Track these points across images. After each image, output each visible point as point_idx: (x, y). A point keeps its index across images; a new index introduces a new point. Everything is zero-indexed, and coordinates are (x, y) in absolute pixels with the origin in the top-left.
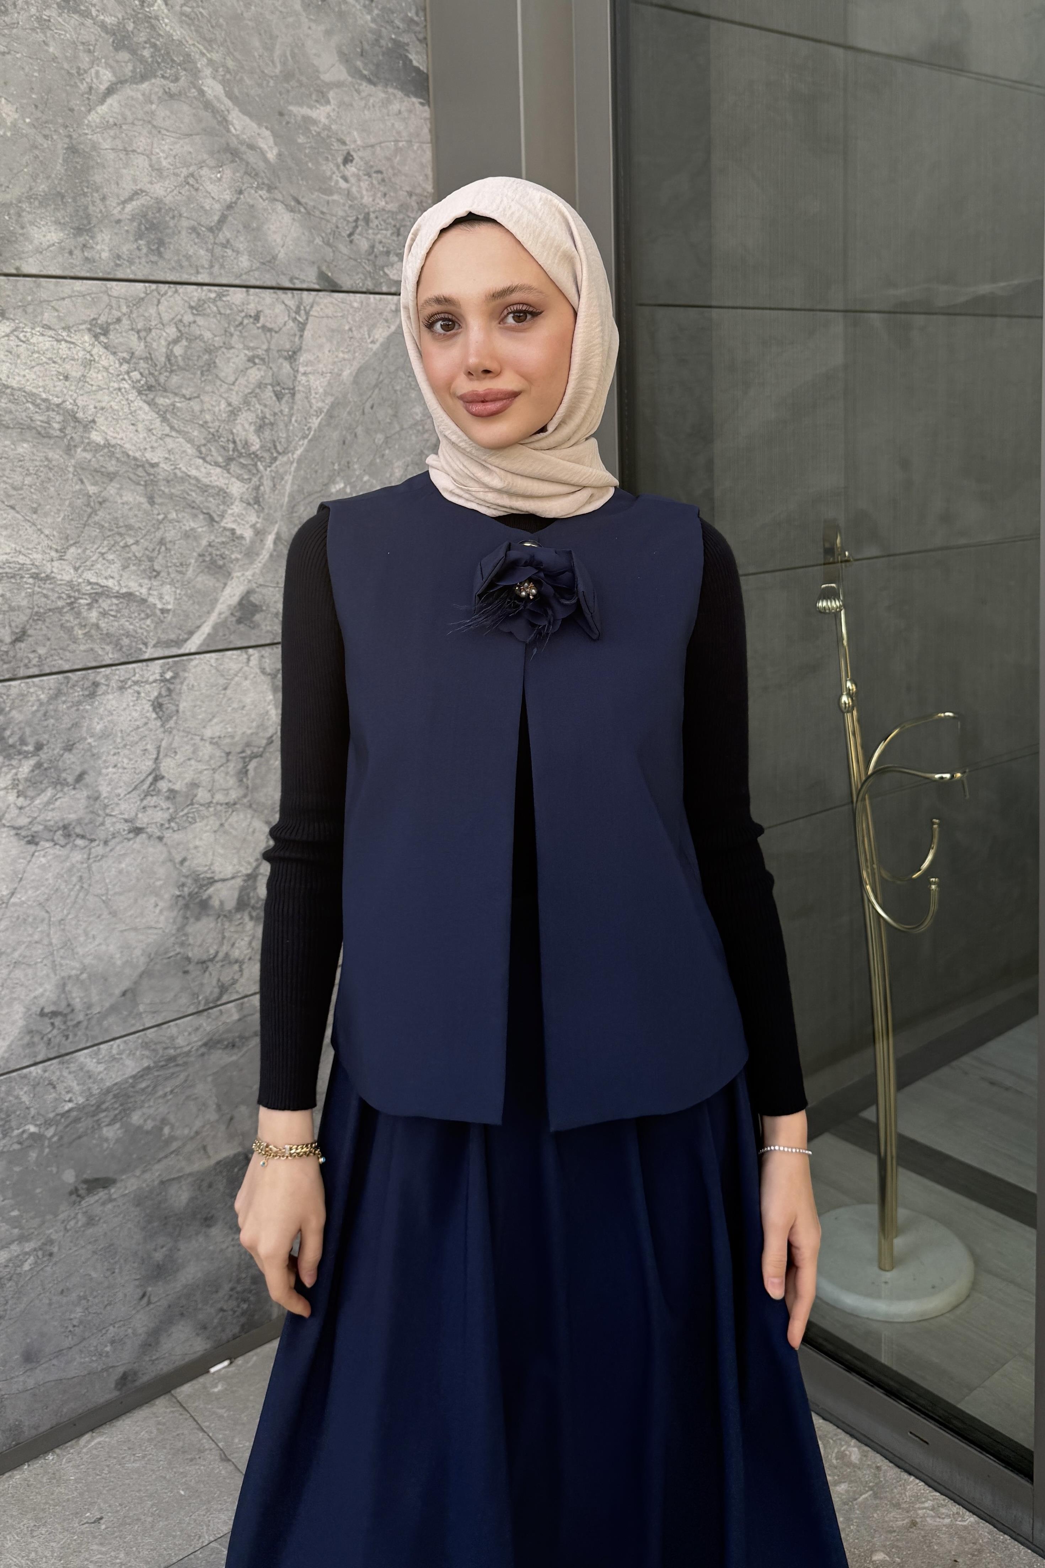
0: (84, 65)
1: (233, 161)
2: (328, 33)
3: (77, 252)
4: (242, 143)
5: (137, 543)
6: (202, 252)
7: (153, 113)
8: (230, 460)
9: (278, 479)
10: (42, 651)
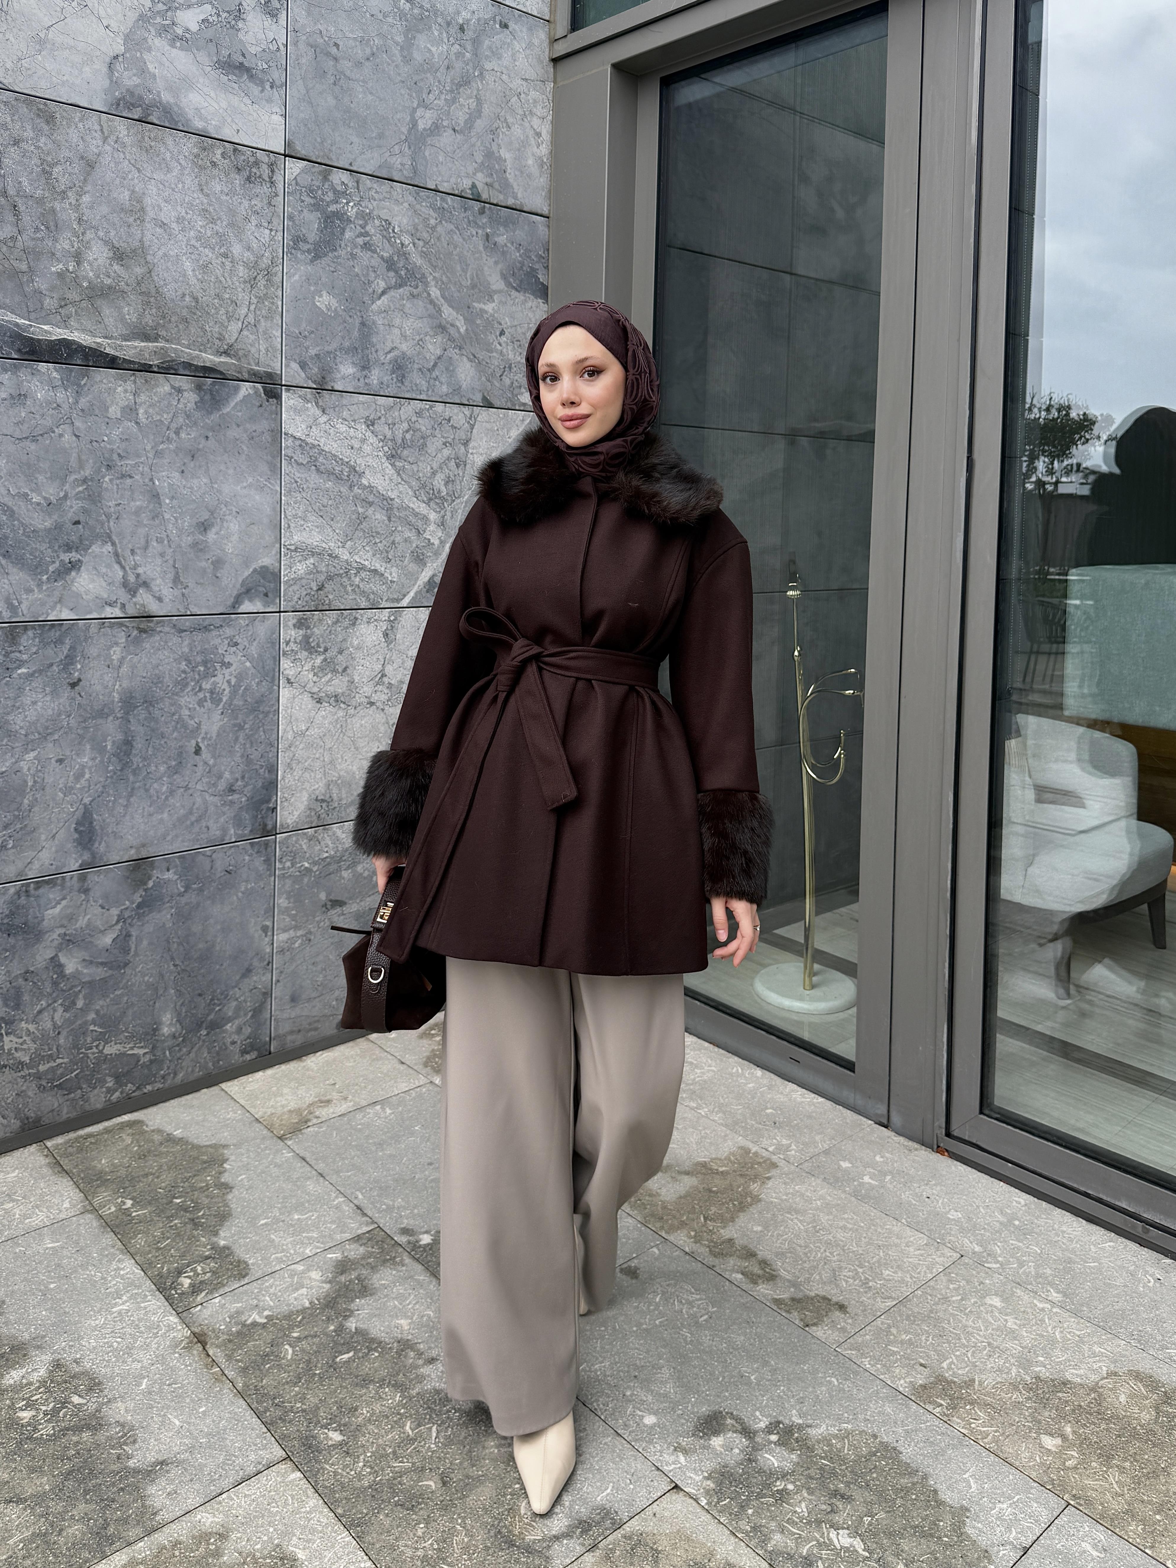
0: (372, 279)
1: (443, 333)
2: (496, 263)
3: (362, 380)
4: (448, 323)
5: (381, 542)
6: (424, 382)
7: (404, 305)
8: (430, 499)
9: (454, 512)
10: (331, 597)
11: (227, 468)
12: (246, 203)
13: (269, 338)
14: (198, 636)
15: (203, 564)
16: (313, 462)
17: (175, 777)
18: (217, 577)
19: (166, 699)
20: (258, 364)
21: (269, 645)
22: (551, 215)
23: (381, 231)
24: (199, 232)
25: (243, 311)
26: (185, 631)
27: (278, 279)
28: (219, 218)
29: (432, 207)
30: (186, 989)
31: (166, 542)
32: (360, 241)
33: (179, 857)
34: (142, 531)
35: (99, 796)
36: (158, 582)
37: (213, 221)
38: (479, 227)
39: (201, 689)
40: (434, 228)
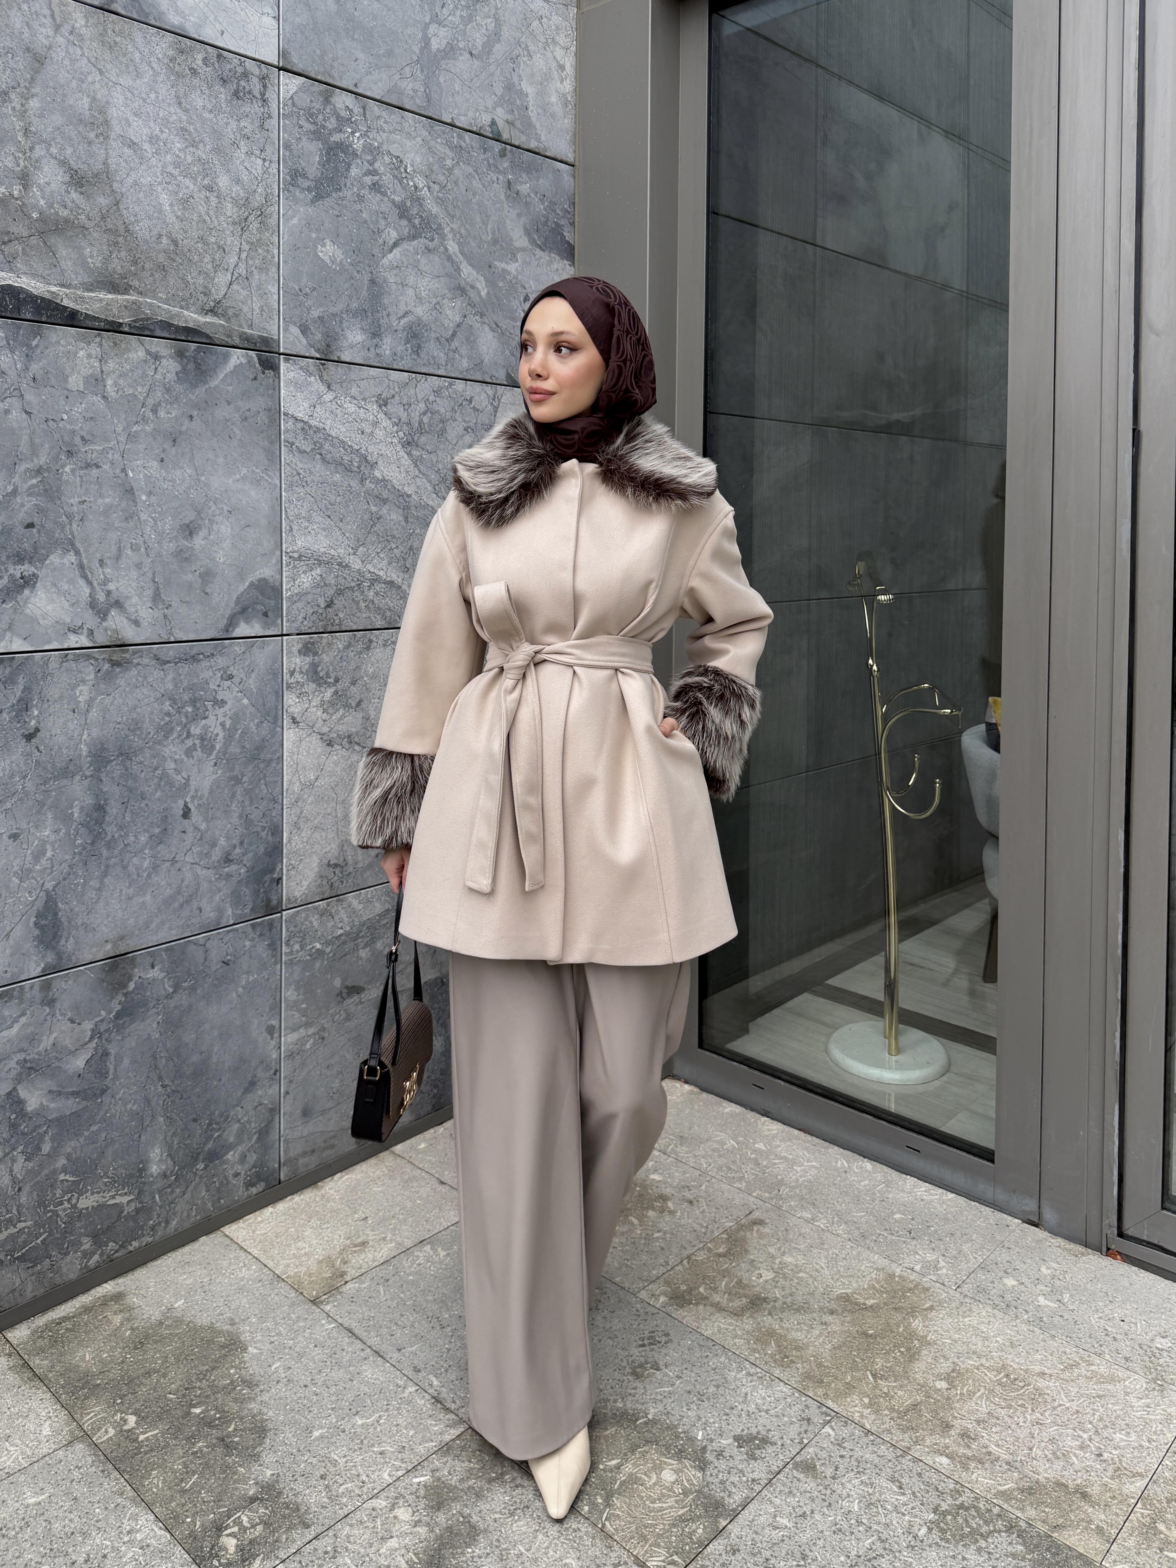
0: (382, 227)
1: (462, 296)
2: (519, 215)
3: (372, 349)
4: (467, 284)
5: (397, 547)
6: (442, 355)
7: (419, 261)
10: (341, 615)
11: (216, 456)
12: (233, 124)
13: (264, 294)
14: (184, 668)
15: (189, 577)
16: (318, 449)
17: (159, 848)
18: (207, 593)
19: (146, 750)
20: (251, 326)
21: (270, 677)
22: (577, 164)
23: (392, 169)
24: (178, 156)
25: (233, 260)
26: (169, 662)
27: (273, 222)
28: (202, 141)
29: (449, 144)
30: (178, 1115)
31: (143, 550)
32: (368, 180)
33: (167, 949)
34: (113, 536)
35: (65, 879)
36: (134, 601)
37: (194, 144)
38: (500, 172)
39: (189, 735)
40: (450, 170)
